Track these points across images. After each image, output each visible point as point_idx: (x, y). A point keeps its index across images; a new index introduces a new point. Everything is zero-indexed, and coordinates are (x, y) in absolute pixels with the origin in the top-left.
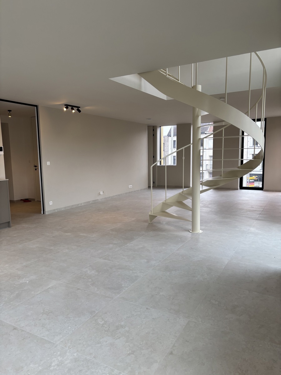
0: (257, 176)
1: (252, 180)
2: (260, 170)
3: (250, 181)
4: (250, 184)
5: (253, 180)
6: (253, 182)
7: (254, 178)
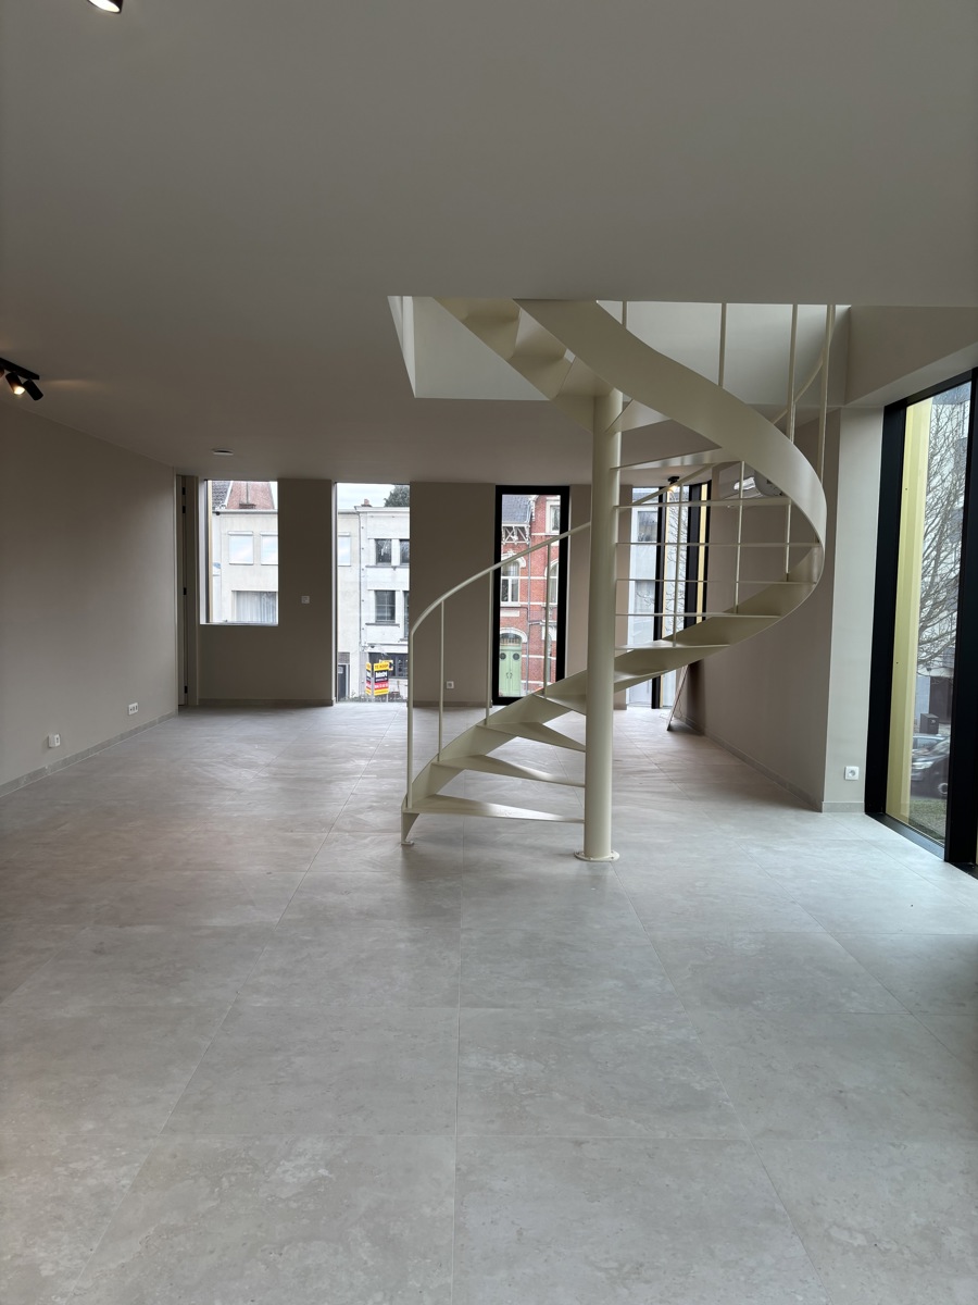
0: (392, 661)
1: (381, 671)
2: (402, 640)
3: (378, 675)
4: (377, 686)
5: (386, 674)
6: (385, 681)
7: (388, 668)
